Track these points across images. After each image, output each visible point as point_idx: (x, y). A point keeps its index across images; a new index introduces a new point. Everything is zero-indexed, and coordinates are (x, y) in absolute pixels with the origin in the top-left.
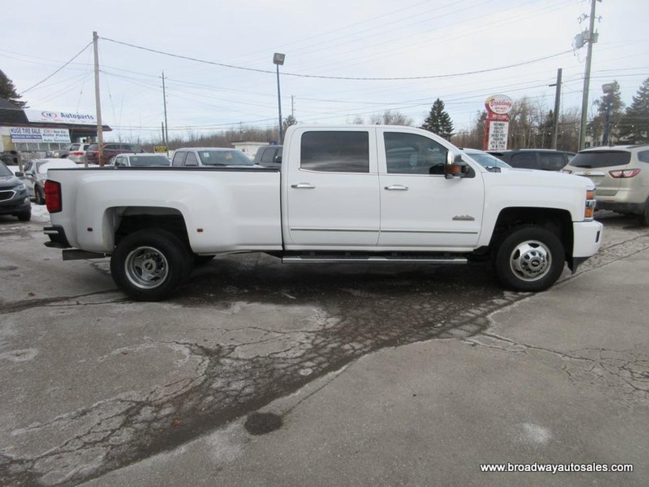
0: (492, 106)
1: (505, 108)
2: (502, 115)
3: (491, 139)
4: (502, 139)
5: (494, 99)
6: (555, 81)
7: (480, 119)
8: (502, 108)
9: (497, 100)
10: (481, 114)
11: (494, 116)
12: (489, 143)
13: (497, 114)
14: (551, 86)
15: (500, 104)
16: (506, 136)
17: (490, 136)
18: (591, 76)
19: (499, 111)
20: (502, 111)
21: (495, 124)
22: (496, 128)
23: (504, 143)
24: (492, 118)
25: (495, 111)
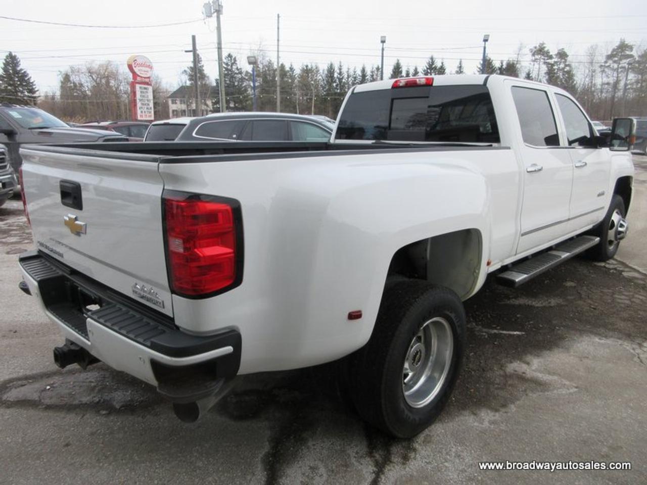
0: (135, 67)
1: (147, 71)
2: (145, 78)
3: (139, 105)
4: (148, 105)
5: (136, 60)
6: (191, 48)
7: (62, 80)
8: (145, 71)
9: (139, 61)
10: (64, 76)
11: (139, 79)
12: (138, 108)
13: (141, 77)
14: (186, 51)
15: (142, 66)
16: (152, 101)
17: (138, 101)
18: (223, 46)
19: (142, 74)
20: (146, 74)
21: (140, 88)
22: (141, 92)
23: (151, 108)
24: (137, 81)
25: (138, 73)
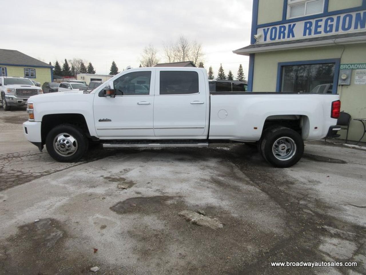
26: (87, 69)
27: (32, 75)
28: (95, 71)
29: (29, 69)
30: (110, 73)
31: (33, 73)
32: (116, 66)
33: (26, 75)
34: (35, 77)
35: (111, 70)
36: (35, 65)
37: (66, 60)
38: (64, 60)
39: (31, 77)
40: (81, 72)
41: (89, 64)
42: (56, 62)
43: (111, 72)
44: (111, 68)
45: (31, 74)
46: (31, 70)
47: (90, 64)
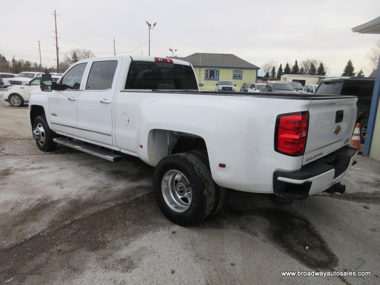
26: (317, 71)
27: (239, 77)
28: (326, 72)
29: (237, 71)
30: (342, 74)
31: (240, 75)
32: (352, 66)
33: (234, 76)
34: (241, 78)
35: (344, 71)
36: (243, 67)
37: (296, 62)
38: (295, 61)
39: (239, 78)
40: (309, 73)
41: (320, 64)
42: (287, 63)
43: (344, 72)
44: (345, 68)
45: (238, 75)
46: (239, 72)
47: (322, 65)
